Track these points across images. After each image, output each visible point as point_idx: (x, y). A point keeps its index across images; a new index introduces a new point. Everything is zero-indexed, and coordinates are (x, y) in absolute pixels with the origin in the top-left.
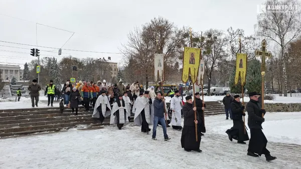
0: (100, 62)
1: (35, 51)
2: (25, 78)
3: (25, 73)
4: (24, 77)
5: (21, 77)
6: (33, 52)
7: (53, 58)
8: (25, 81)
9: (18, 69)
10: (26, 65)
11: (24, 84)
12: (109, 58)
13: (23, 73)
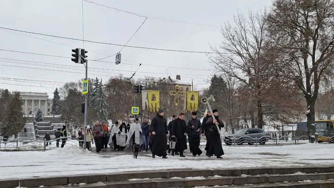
0: (165, 84)
1: (80, 53)
2: (54, 111)
3: (54, 105)
4: (54, 109)
5: (49, 110)
6: (76, 56)
7: (95, 79)
8: (55, 116)
9: (46, 99)
10: (56, 93)
11: (54, 120)
12: (178, 77)
13: (51, 105)
